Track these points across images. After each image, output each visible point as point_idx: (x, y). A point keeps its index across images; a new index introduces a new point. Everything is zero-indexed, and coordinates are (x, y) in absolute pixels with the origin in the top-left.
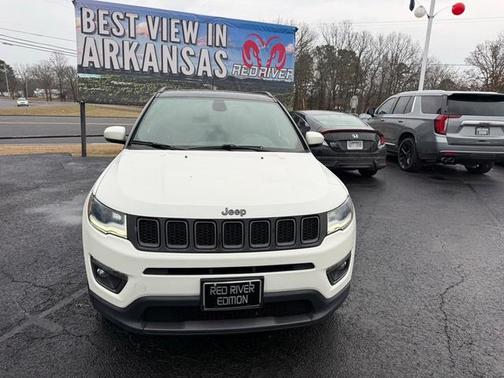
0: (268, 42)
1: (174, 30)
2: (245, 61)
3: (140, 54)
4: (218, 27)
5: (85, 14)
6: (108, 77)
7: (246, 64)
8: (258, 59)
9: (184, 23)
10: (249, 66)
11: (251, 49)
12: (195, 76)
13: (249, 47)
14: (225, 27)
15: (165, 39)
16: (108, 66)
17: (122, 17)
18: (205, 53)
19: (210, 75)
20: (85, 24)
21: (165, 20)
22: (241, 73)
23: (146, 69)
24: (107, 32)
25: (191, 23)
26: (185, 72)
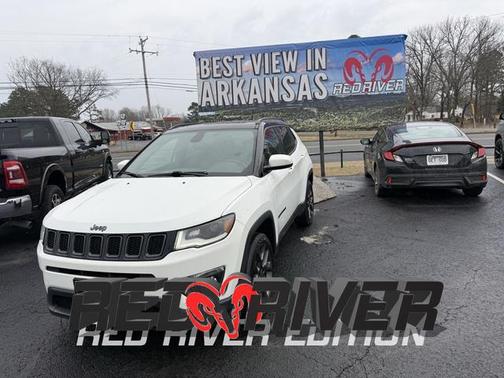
0: (372, 55)
1: (275, 62)
2: (346, 79)
3: (246, 89)
4: (317, 52)
5: (202, 63)
6: (221, 113)
7: (348, 81)
8: (362, 75)
9: (284, 54)
10: (352, 83)
11: (354, 66)
12: (296, 101)
13: (350, 65)
14: (324, 50)
15: (267, 72)
16: (220, 104)
17: (230, 60)
18: (305, 79)
19: (309, 98)
20: (203, 72)
21: (266, 55)
22: (343, 91)
23: (251, 102)
24: (219, 75)
25: (290, 53)
26: (286, 99)
